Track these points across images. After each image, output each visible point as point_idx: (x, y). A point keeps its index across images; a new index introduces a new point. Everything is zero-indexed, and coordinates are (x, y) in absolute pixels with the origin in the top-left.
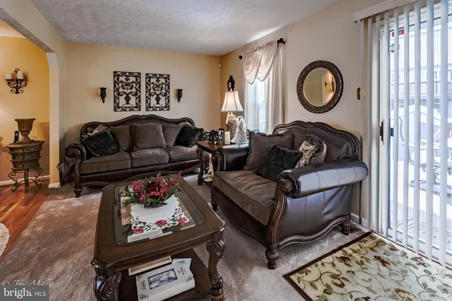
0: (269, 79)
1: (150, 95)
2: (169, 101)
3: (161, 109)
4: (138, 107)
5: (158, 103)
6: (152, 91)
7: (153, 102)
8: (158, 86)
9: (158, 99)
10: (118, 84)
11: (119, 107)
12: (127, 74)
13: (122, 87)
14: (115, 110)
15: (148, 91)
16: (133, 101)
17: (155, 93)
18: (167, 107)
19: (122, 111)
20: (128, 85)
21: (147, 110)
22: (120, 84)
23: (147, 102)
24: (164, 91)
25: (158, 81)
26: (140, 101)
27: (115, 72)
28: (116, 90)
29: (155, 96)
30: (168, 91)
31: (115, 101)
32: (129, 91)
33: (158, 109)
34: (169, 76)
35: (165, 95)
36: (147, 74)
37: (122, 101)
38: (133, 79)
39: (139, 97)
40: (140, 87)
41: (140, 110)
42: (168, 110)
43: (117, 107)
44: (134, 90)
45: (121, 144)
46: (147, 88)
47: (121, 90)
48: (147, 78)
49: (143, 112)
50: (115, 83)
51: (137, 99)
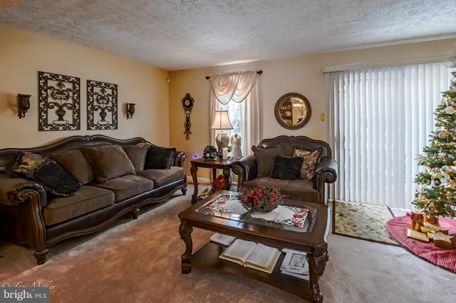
0: (246, 103)
1: (93, 108)
2: (116, 118)
3: (107, 127)
4: (77, 124)
5: (103, 120)
6: (95, 103)
7: (97, 118)
8: (103, 98)
9: (103, 115)
10: (46, 91)
11: (47, 125)
12: (60, 78)
13: (52, 95)
14: (41, 129)
15: (89, 103)
16: (69, 117)
17: (100, 107)
18: (115, 124)
19: (51, 130)
20: (62, 93)
21: (89, 129)
22: (49, 92)
23: (88, 118)
24: (110, 104)
25: (103, 91)
26: (79, 116)
27: (40, 73)
28: (42, 99)
29: (100, 111)
30: (115, 105)
31: (40, 116)
32: (63, 102)
33: (103, 128)
34: (116, 86)
35: (112, 110)
36: (88, 82)
37: (52, 116)
38: (68, 86)
39: (78, 111)
40: (79, 97)
41: (79, 128)
42: (116, 128)
43: (43, 125)
44: (70, 101)
45: (78, 176)
46: (88, 99)
47: (50, 100)
48: (88, 86)
49: (83, 132)
50: (40, 88)
51: (74, 113)
